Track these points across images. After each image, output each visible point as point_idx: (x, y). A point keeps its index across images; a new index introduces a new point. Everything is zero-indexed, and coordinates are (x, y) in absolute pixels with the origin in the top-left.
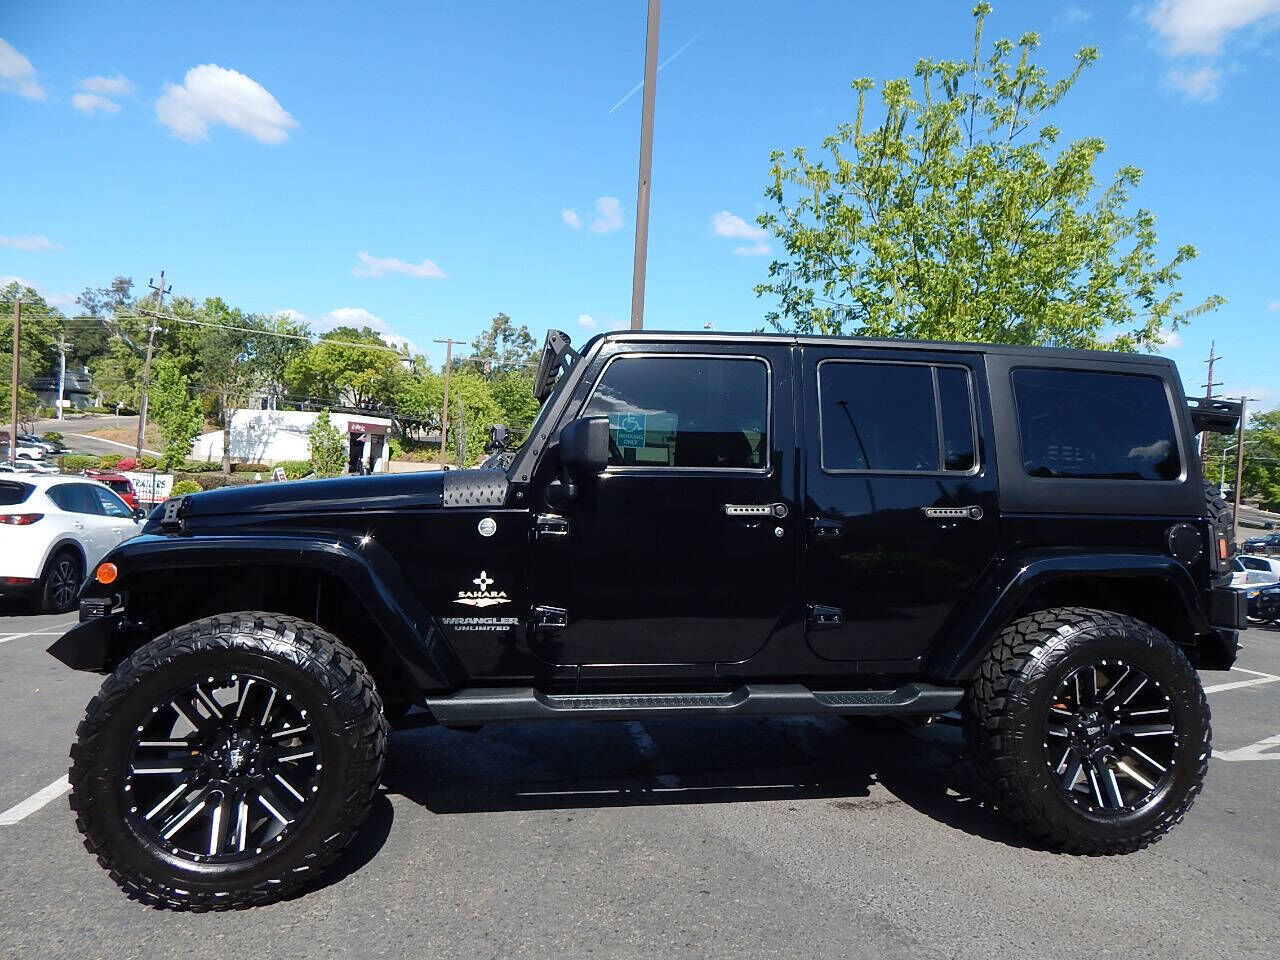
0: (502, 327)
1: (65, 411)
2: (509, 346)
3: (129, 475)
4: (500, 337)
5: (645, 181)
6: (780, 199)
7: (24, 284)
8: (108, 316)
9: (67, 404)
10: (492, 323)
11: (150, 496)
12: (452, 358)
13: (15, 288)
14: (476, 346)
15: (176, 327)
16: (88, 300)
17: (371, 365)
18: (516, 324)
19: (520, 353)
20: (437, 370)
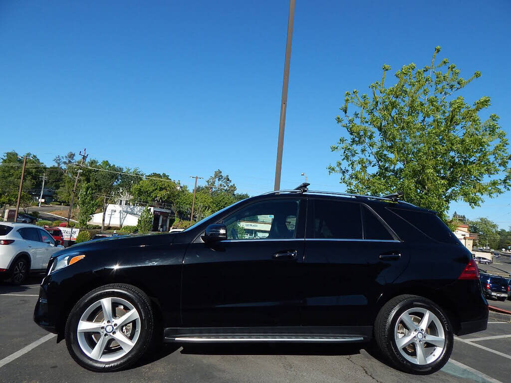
0: (218, 175)
1: (42, 203)
2: (220, 182)
3: (62, 229)
4: (217, 179)
5: (284, 102)
6: (346, 112)
7: (33, 153)
8: (64, 167)
9: (43, 200)
10: (214, 173)
11: (69, 237)
12: (197, 186)
13: (29, 154)
14: (208, 182)
15: (90, 171)
16: (58, 160)
17: (165, 188)
18: (224, 174)
19: (225, 185)
20: (191, 191)
